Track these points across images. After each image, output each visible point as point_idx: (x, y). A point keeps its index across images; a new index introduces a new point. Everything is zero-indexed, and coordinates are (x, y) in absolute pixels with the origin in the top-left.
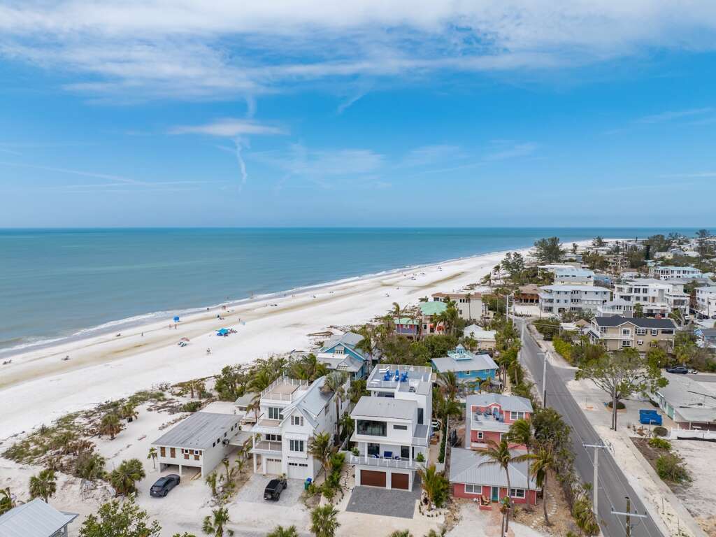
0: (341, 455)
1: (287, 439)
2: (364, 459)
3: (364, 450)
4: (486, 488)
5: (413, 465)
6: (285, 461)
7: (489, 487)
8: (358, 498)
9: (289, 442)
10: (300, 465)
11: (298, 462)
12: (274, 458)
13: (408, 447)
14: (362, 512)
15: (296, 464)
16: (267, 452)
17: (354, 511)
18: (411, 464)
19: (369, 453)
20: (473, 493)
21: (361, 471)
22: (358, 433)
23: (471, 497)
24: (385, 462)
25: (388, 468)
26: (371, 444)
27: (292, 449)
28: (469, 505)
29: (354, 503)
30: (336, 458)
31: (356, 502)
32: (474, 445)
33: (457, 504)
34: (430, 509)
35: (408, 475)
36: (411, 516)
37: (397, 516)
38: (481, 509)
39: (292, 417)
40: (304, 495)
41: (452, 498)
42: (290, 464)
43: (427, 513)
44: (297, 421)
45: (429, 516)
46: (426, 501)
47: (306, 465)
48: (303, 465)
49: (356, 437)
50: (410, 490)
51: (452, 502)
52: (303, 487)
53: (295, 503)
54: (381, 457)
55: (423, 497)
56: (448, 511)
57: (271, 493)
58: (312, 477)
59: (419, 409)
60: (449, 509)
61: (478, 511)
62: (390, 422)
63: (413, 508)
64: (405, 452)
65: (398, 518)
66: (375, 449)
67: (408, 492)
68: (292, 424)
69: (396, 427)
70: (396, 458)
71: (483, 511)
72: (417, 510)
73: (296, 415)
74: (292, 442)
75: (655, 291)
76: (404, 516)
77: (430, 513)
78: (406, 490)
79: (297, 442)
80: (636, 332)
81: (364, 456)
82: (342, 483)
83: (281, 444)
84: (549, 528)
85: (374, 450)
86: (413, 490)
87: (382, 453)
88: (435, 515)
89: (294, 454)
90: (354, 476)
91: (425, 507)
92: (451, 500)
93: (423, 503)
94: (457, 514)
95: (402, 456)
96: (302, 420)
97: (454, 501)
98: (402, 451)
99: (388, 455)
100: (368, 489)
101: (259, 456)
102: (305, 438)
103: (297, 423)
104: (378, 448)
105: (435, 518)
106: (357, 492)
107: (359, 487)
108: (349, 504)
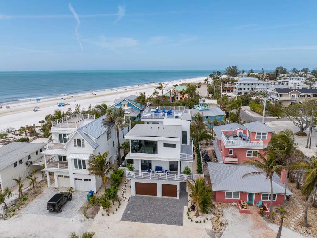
0: (121, 170)
1: (72, 159)
2: (138, 174)
3: (137, 166)
4: (243, 194)
5: (181, 177)
6: (72, 177)
7: (246, 194)
8: (133, 207)
9: (73, 161)
10: (85, 180)
11: (83, 178)
12: (64, 175)
13: (177, 162)
14: (136, 221)
15: (81, 179)
16: (57, 170)
17: (129, 220)
18: (178, 177)
19: (142, 169)
20: (232, 198)
21: (136, 183)
22: (133, 152)
23: (231, 201)
24: (157, 175)
25: (159, 181)
26: (145, 161)
27: (76, 167)
28: (230, 209)
29: (129, 212)
30: (116, 173)
31: (131, 210)
32: (227, 159)
33: (219, 209)
34: (197, 216)
35: (176, 186)
36: (181, 224)
37: (168, 224)
38: (241, 212)
39: (75, 140)
40: (86, 205)
41: (214, 203)
42: (76, 179)
43: (195, 219)
44: (79, 143)
45: (197, 222)
46: (193, 207)
47: (90, 180)
48: (87, 180)
49: (131, 155)
50: (178, 197)
51: (215, 207)
52: (86, 198)
53: (76, 214)
54: (153, 172)
55: (190, 204)
56: (213, 216)
57: (53, 206)
58: (94, 189)
59: (183, 132)
60: (214, 213)
61: (239, 214)
62: (161, 141)
63: (182, 215)
64: (173, 167)
65: (170, 226)
66: (148, 165)
67: (176, 200)
68: (75, 146)
69: (166, 145)
70: (166, 171)
71: (244, 214)
72: (185, 216)
73: (78, 138)
74: (75, 161)
75: (292, 84)
76: (175, 223)
77: (198, 219)
78: (175, 198)
79: (80, 161)
80: (299, 97)
81: (138, 171)
82: (119, 194)
83: (67, 163)
84: (308, 229)
85: (146, 166)
86: (180, 197)
87: (153, 168)
88: (203, 221)
89: (78, 171)
90: (130, 187)
91: (192, 213)
92: (214, 205)
93: (191, 209)
94: (221, 219)
95: (171, 170)
96: (83, 143)
97: (216, 206)
98: (170, 166)
99: (159, 169)
100: (142, 198)
101: (51, 174)
102: (86, 157)
103: (79, 145)
104: (150, 164)
105: (203, 223)
106: (131, 200)
107: (134, 196)
108: (124, 213)
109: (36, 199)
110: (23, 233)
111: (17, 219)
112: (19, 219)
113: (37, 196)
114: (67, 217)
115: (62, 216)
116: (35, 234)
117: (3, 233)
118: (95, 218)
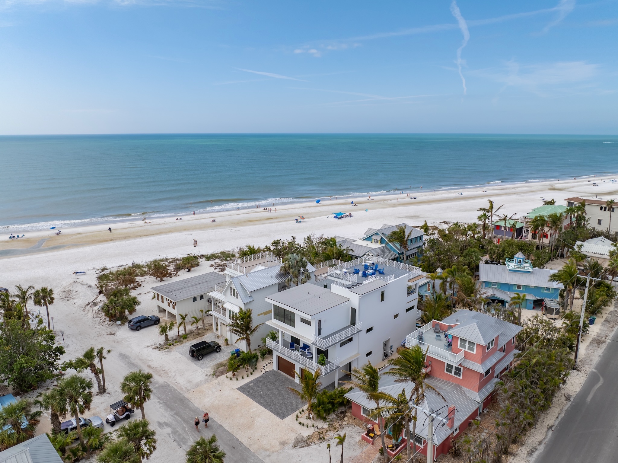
2: (278, 346)
8: (261, 381)
9: (229, 311)
12: (224, 323)
14: (248, 395)
16: (219, 317)
17: (243, 392)
20: (370, 418)
21: (278, 356)
22: (274, 317)
25: (294, 361)
29: (252, 385)
31: (255, 384)
34: (309, 418)
36: (283, 417)
37: (272, 411)
39: (231, 288)
40: (224, 363)
41: (349, 414)
43: (302, 420)
45: (300, 423)
49: (273, 321)
53: (209, 367)
59: (352, 308)
61: (359, 439)
63: (295, 410)
65: (271, 414)
69: (303, 320)
71: (364, 441)
72: (296, 413)
76: (278, 414)
77: (305, 421)
79: (233, 313)
88: (307, 425)
99: (305, 348)
100: (280, 376)
102: (237, 311)
103: (234, 295)
105: (304, 427)
106: (267, 375)
107: (275, 371)
108: (247, 384)
109: (194, 340)
110: (161, 367)
111: (166, 353)
112: (167, 354)
113: (197, 337)
114: (200, 367)
115: (197, 365)
116: (167, 371)
117: (150, 361)
118: (219, 378)
